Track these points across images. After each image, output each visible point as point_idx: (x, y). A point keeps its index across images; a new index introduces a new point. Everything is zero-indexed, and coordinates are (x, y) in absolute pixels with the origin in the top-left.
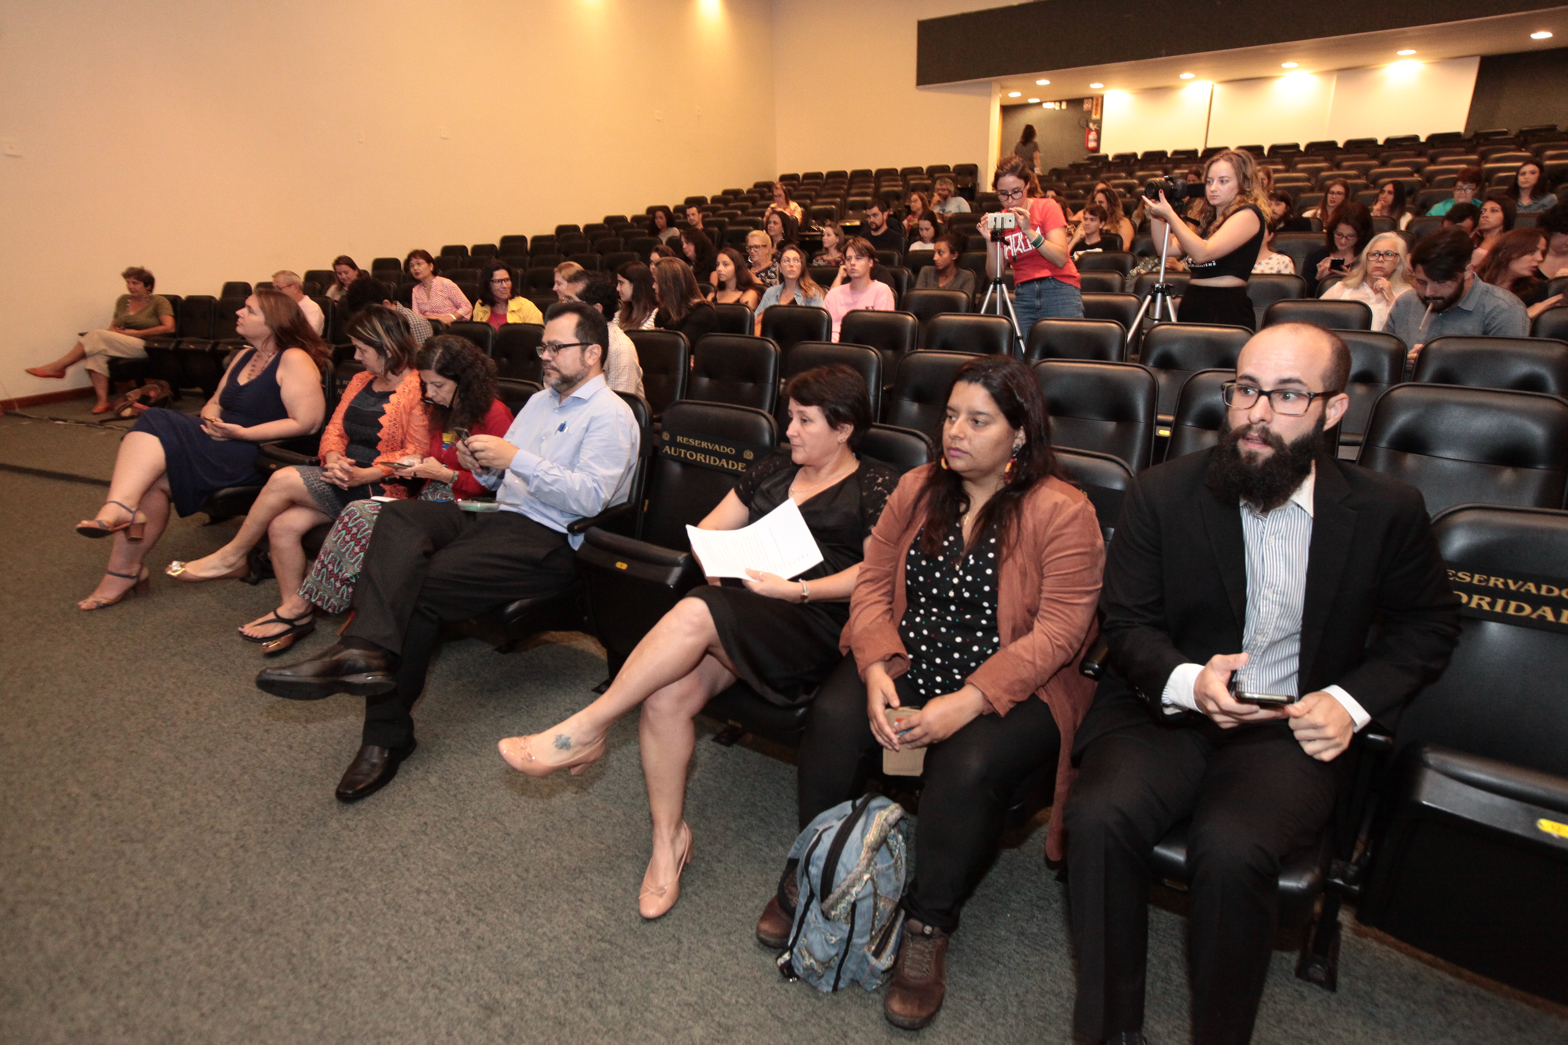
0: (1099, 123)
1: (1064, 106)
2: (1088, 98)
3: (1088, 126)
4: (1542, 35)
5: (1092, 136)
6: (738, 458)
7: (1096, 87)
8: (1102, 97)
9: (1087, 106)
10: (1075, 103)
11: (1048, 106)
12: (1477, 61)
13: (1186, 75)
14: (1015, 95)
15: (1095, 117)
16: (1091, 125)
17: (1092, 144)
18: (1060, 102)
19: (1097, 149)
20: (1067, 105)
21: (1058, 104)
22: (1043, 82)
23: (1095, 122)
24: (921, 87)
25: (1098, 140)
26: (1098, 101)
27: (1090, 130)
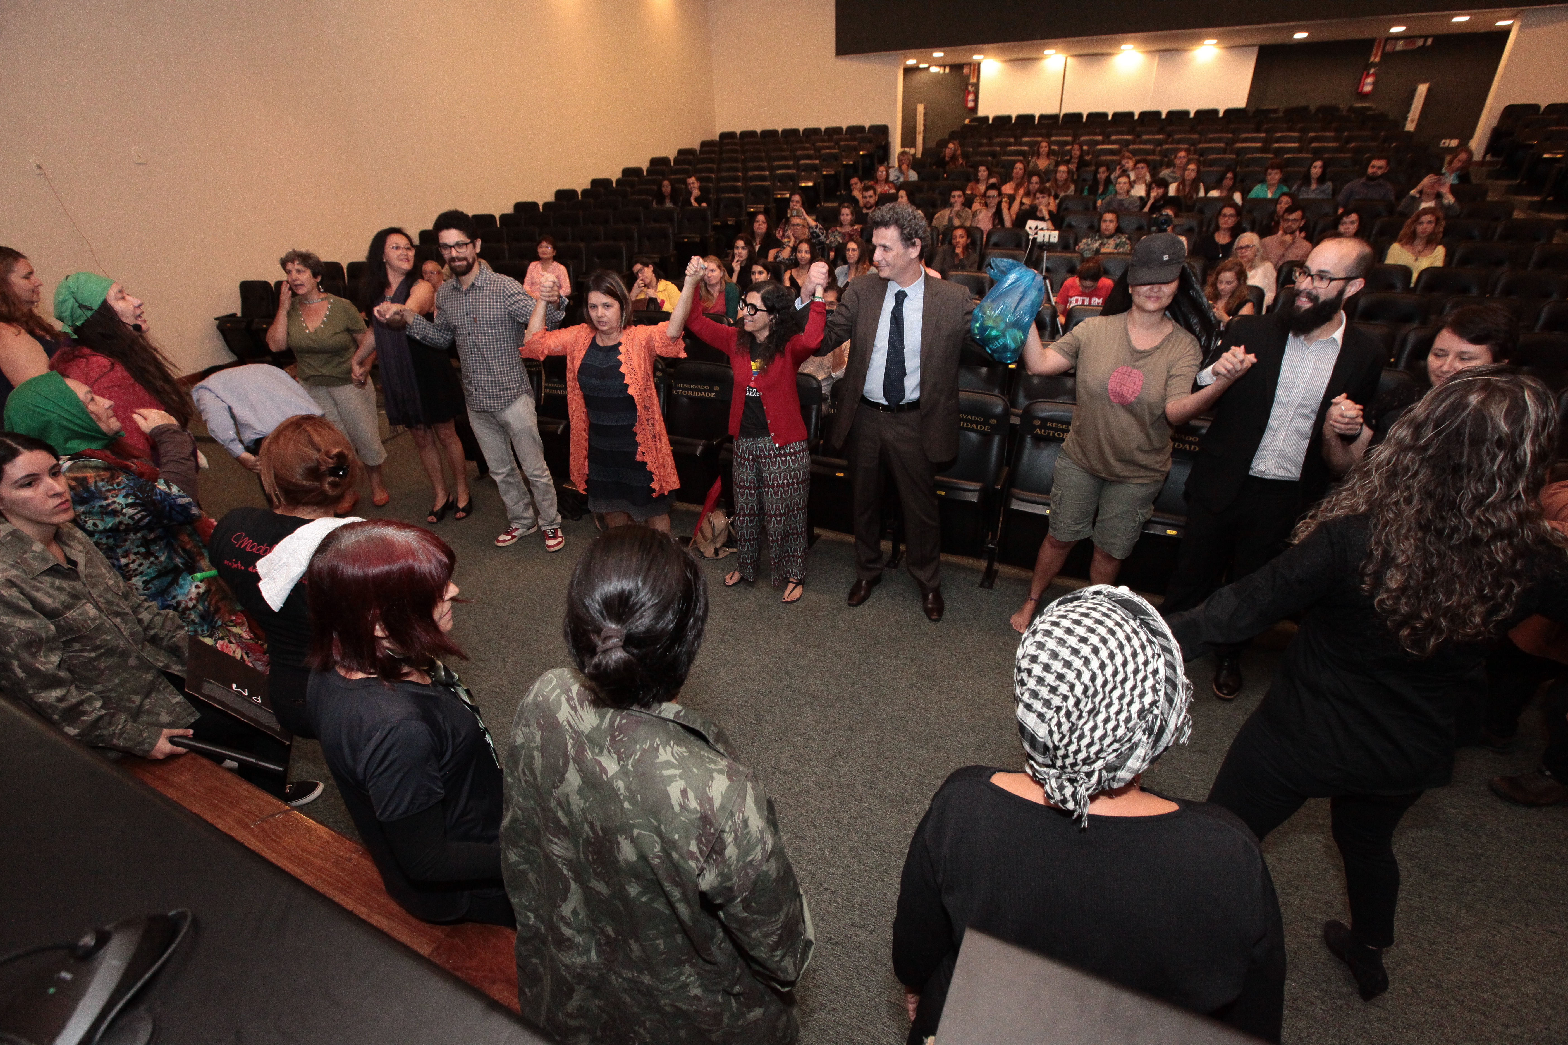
0: (977, 86)
1: (947, 70)
2: (966, 64)
3: (967, 88)
4: (1300, 36)
5: (971, 97)
6: (711, 390)
8: (979, 64)
9: (966, 71)
10: (956, 68)
12: (1255, 50)
14: (911, 62)
15: (973, 80)
17: (971, 104)
18: (945, 67)
19: (975, 109)
20: (950, 69)
21: (942, 68)
22: (938, 54)
23: (973, 85)
24: (840, 57)
27: (969, 93)
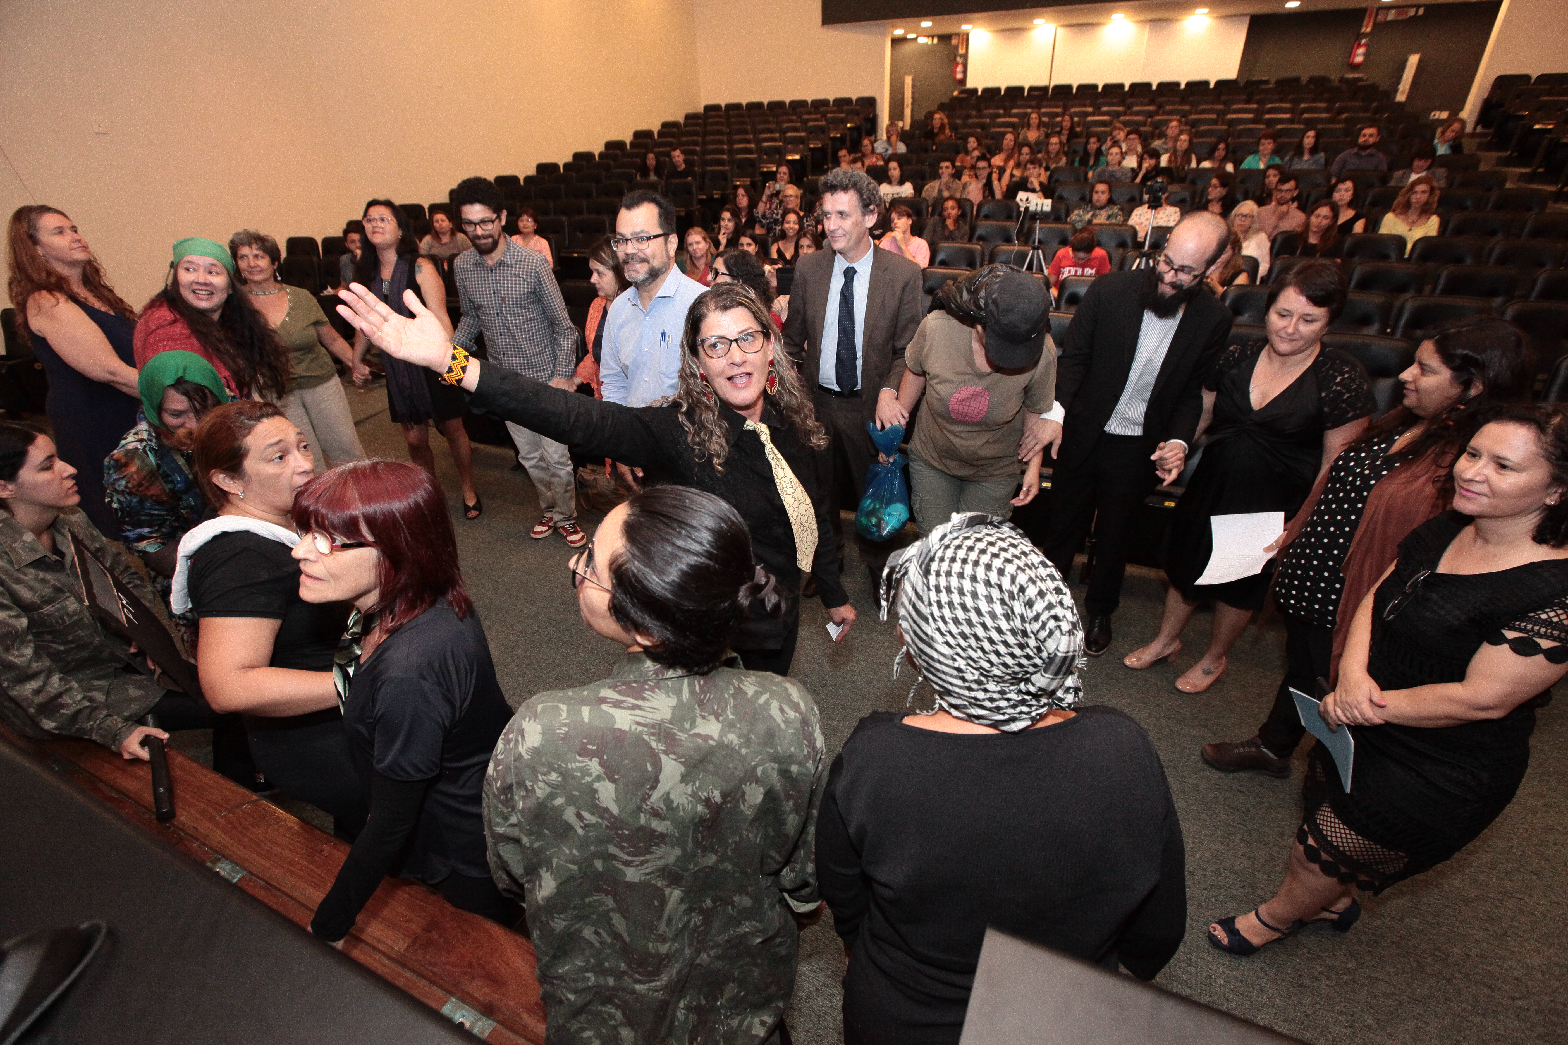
7: (965, 27)
11: (922, 40)
13: (1036, 21)
16: (959, 59)
25: (965, 72)
26: (965, 38)
